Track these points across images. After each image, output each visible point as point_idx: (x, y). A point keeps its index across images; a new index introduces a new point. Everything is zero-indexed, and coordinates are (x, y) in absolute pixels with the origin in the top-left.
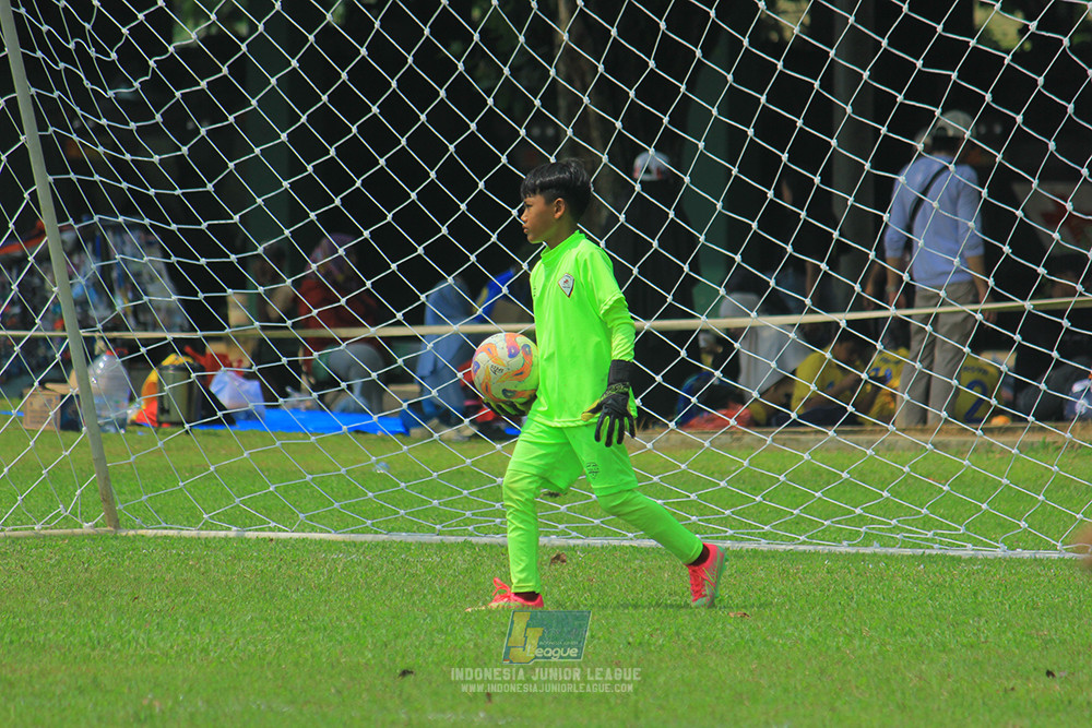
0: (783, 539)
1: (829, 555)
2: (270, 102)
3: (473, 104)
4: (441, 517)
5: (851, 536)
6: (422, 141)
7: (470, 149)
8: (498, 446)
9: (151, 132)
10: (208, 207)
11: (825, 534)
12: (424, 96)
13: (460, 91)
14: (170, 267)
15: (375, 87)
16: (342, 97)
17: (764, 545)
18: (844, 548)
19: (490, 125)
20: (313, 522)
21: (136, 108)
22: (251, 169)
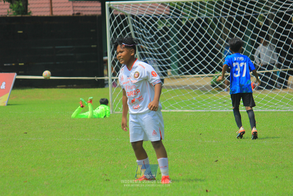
0: (263, 109)
1: (271, 112)
2: (175, 39)
3: (208, 38)
4: (205, 107)
5: (275, 108)
6: (200, 44)
7: (208, 45)
8: (215, 95)
9: (155, 45)
10: (165, 56)
11: (270, 108)
12: (200, 37)
13: (207, 36)
14: (159, 67)
15: (192, 35)
16: (187, 37)
17: (260, 110)
18: (273, 110)
19: (212, 41)
20: (184, 109)
21: (152, 40)
22: (172, 50)
